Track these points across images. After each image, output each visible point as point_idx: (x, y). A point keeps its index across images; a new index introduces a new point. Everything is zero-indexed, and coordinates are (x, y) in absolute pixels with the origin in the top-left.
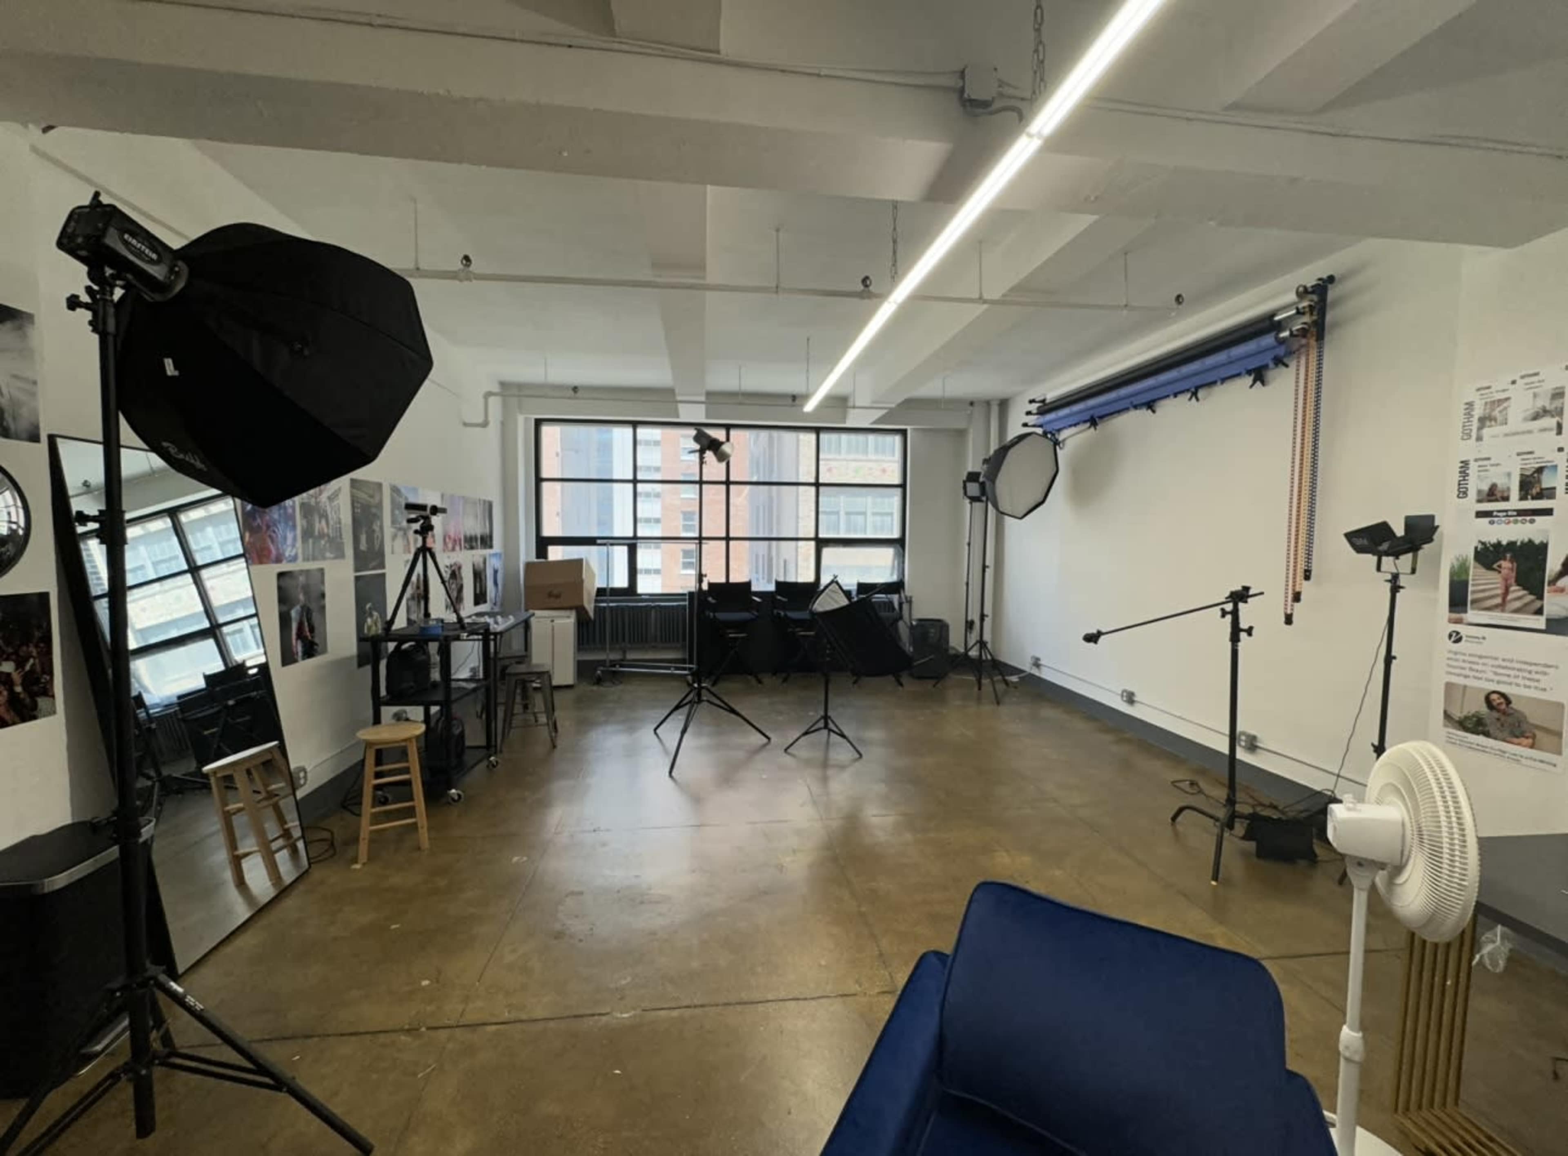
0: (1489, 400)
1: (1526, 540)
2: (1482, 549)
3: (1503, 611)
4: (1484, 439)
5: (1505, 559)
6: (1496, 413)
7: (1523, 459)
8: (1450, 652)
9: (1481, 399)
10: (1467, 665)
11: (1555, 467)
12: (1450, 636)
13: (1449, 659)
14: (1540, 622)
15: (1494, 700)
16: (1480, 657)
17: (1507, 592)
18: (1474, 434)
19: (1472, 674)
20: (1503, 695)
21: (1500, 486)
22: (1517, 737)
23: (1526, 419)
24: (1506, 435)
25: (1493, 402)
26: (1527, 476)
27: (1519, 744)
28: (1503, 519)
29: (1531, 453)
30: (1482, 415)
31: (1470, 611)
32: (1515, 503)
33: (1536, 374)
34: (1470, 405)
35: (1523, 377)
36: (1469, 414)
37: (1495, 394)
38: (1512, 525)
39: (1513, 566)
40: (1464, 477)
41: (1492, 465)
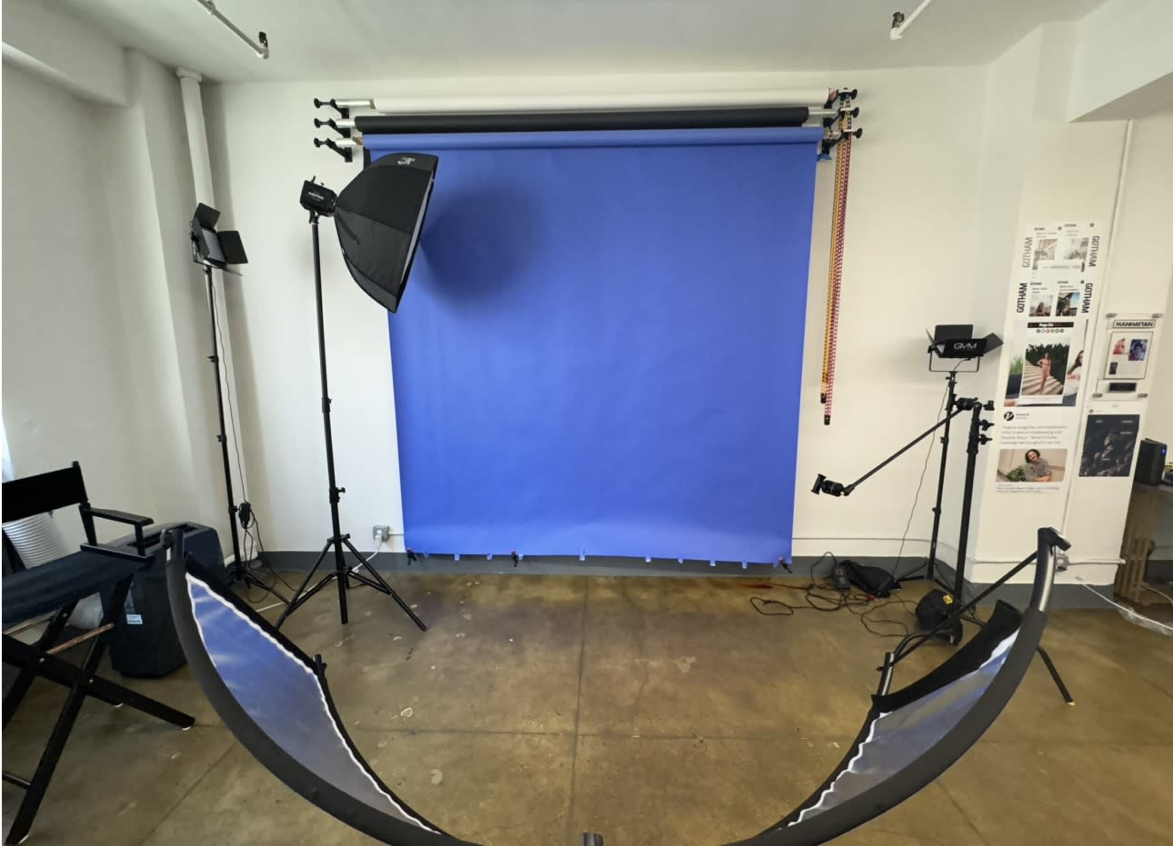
0: (1043, 239)
1: (1058, 344)
2: (1031, 351)
3: (1041, 394)
4: (1038, 268)
5: (1044, 357)
6: (1047, 250)
7: (1061, 287)
8: (1004, 427)
9: (1038, 237)
10: (1016, 435)
11: (1078, 294)
12: (1005, 416)
13: (1003, 433)
14: (1059, 399)
15: (1031, 456)
16: (1025, 428)
17: (1045, 380)
18: (1032, 264)
19: (1018, 440)
20: (1036, 451)
21: (1045, 306)
22: (1041, 476)
23: (1065, 258)
24: (1053, 267)
25: (1045, 241)
26: (1062, 299)
27: (1042, 481)
28: (1046, 329)
29: (1066, 282)
30: (1037, 250)
31: (1021, 396)
32: (1053, 318)
33: (1074, 225)
34: (1029, 240)
35: (1066, 226)
36: (1028, 248)
37: (1047, 235)
38: (1050, 333)
39: (1049, 363)
40: (1022, 296)
41: (1042, 289)
